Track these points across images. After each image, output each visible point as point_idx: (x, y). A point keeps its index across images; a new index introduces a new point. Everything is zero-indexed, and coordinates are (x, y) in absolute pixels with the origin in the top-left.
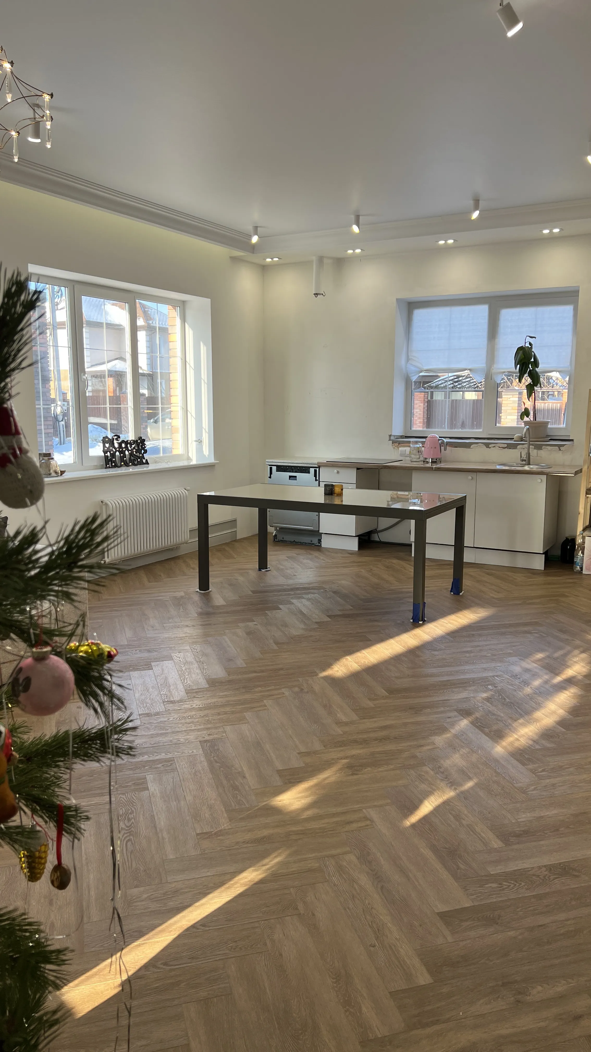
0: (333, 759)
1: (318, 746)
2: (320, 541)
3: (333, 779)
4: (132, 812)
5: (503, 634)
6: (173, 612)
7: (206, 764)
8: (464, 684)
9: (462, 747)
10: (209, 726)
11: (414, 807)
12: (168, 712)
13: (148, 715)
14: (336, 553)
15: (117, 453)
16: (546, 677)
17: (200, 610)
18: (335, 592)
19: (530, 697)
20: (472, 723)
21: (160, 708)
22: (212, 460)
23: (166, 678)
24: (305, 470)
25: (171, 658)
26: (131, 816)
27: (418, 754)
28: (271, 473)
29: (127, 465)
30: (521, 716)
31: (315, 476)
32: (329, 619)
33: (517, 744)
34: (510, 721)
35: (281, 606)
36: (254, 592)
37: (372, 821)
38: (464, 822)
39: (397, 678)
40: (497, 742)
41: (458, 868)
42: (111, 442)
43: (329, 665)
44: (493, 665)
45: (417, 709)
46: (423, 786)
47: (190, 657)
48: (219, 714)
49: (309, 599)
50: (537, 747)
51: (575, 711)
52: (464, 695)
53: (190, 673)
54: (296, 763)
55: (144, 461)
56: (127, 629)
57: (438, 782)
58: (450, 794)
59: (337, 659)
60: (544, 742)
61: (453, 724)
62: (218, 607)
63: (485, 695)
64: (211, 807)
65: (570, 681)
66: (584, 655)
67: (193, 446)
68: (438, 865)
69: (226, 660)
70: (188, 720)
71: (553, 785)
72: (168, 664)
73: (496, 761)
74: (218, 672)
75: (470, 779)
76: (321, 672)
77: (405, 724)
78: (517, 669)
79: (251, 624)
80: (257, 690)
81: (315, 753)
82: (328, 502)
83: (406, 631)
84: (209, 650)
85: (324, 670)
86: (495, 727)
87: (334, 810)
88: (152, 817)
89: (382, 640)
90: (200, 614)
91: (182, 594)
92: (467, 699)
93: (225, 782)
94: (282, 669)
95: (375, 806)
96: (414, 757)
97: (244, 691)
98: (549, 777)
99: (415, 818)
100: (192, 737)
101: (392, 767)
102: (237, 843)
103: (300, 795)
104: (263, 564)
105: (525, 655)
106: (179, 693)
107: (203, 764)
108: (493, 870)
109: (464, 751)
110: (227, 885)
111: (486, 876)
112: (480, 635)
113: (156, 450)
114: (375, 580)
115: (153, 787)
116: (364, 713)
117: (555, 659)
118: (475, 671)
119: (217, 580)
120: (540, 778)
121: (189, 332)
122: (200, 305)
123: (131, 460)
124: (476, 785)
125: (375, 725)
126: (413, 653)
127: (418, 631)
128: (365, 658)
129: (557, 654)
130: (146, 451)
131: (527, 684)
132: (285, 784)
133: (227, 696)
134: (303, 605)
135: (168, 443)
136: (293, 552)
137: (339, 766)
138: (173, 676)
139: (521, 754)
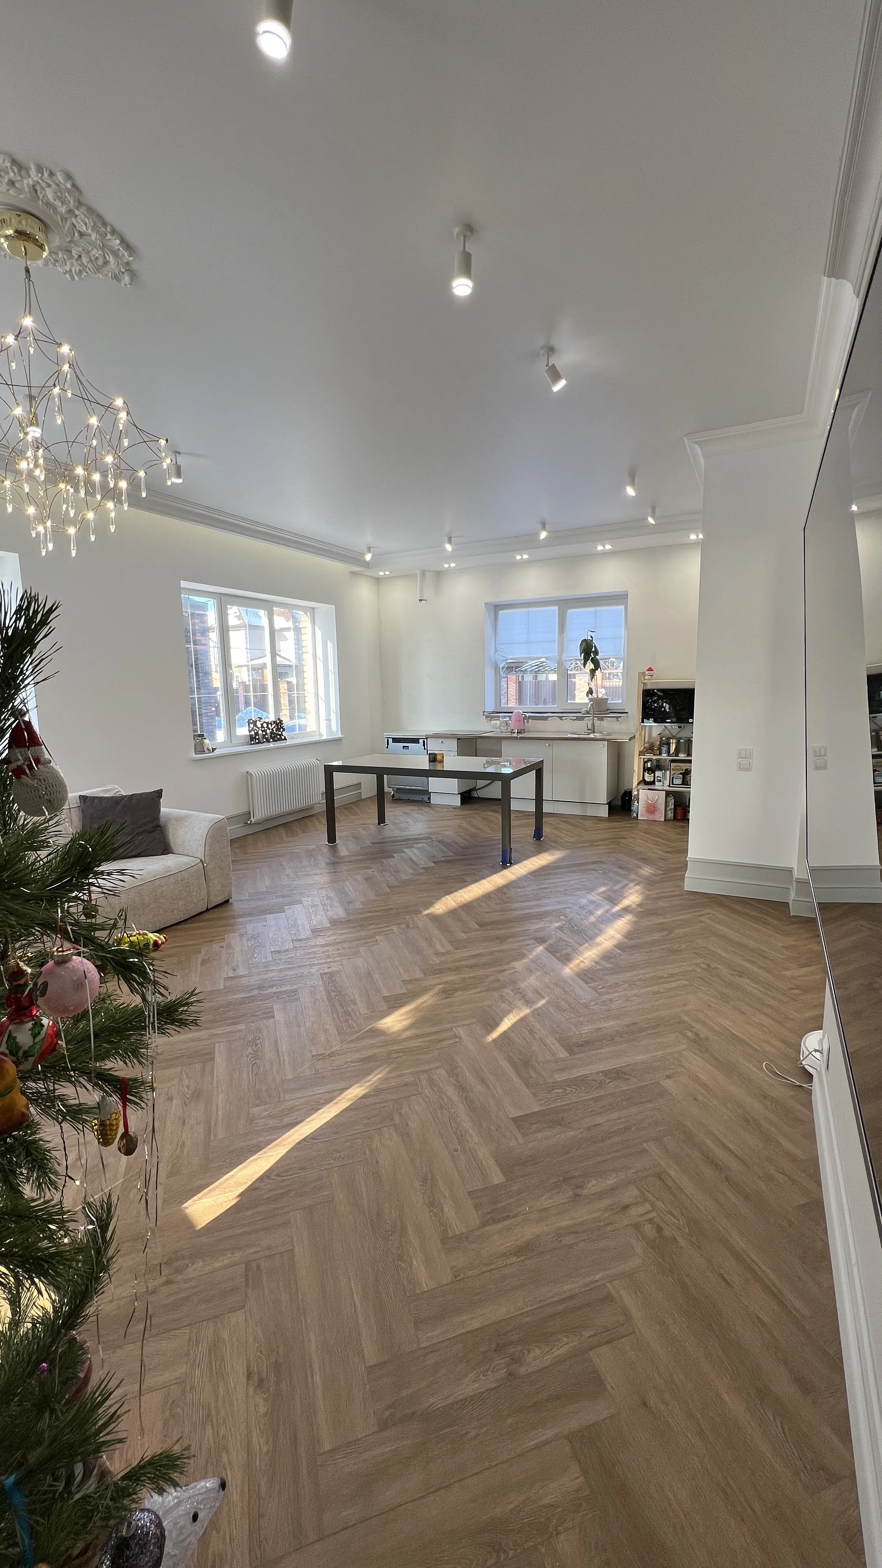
0: (430, 985)
1: (419, 975)
2: (429, 799)
3: (429, 1002)
4: (259, 1038)
5: (575, 872)
6: (305, 863)
7: (324, 993)
8: (541, 916)
9: (538, 970)
10: (329, 960)
11: (497, 1024)
12: (295, 948)
13: (279, 952)
14: (443, 808)
15: (260, 732)
16: (607, 907)
17: (327, 860)
18: (439, 841)
19: (594, 925)
20: (546, 949)
21: (289, 945)
22: (340, 735)
23: (296, 920)
24: (415, 741)
25: (300, 902)
26: (258, 1042)
27: (501, 978)
28: (388, 744)
29: (268, 741)
30: (587, 941)
31: (424, 745)
32: (433, 865)
33: (582, 965)
34: (577, 946)
35: (394, 855)
36: (373, 843)
37: (461, 1038)
38: (537, 1036)
39: (487, 913)
40: (566, 964)
41: (531, 1077)
42: (255, 723)
43: (431, 904)
44: (565, 898)
45: (502, 939)
46: (504, 1006)
47: (317, 901)
48: (338, 950)
49: (418, 848)
50: (599, 967)
51: (629, 935)
52: (540, 925)
53: (316, 915)
54: (400, 990)
55: (283, 738)
56: (266, 879)
57: (517, 1001)
58: (527, 1011)
59: (438, 898)
60: (604, 963)
61: (531, 951)
62: (342, 857)
63: (557, 925)
64: (326, 1031)
65: (626, 910)
66: (638, 887)
67: (323, 724)
68: (513, 1076)
69: (346, 902)
70: (312, 956)
71: (611, 1000)
72: (298, 907)
73: (565, 981)
74: (339, 912)
75: (543, 997)
76: (425, 910)
77: (492, 953)
78: (584, 901)
79: (369, 871)
80: (370, 927)
81: (417, 980)
82: (432, 768)
83: (496, 872)
84: (332, 894)
85: (427, 908)
86: (565, 952)
87: (429, 1030)
88: (276, 1042)
89: (476, 881)
90: (328, 864)
91: (314, 847)
92: (542, 929)
93: (339, 1009)
94: (392, 909)
95: (463, 1025)
96: (498, 980)
97: (360, 928)
98: (607, 993)
99: (495, 1034)
100: (314, 970)
101: (479, 990)
102: (346, 1063)
103: (401, 1018)
104: (381, 819)
105: (590, 890)
106: (305, 933)
107: (321, 994)
108: (559, 1077)
109: (540, 973)
110: (335, 1101)
111: (553, 1083)
112: (555, 874)
113: (293, 728)
114: (473, 830)
115: (279, 1016)
116: (458, 945)
117: (615, 891)
118: (550, 904)
119: (344, 834)
120: (600, 994)
121: (318, 633)
122: (326, 610)
123: (271, 737)
124: (548, 1002)
125: (467, 954)
126: (501, 891)
127: (505, 872)
128: (462, 896)
129: (617, 887)
130: (284, 730)
131: (591, 913)
132: (389, 1008)
133: (345, 934)
134: (413, 853)
135: (302, 722)
136: (407, 808)
137: (435, 991)
138: (302, 919)
139: (585, 974)
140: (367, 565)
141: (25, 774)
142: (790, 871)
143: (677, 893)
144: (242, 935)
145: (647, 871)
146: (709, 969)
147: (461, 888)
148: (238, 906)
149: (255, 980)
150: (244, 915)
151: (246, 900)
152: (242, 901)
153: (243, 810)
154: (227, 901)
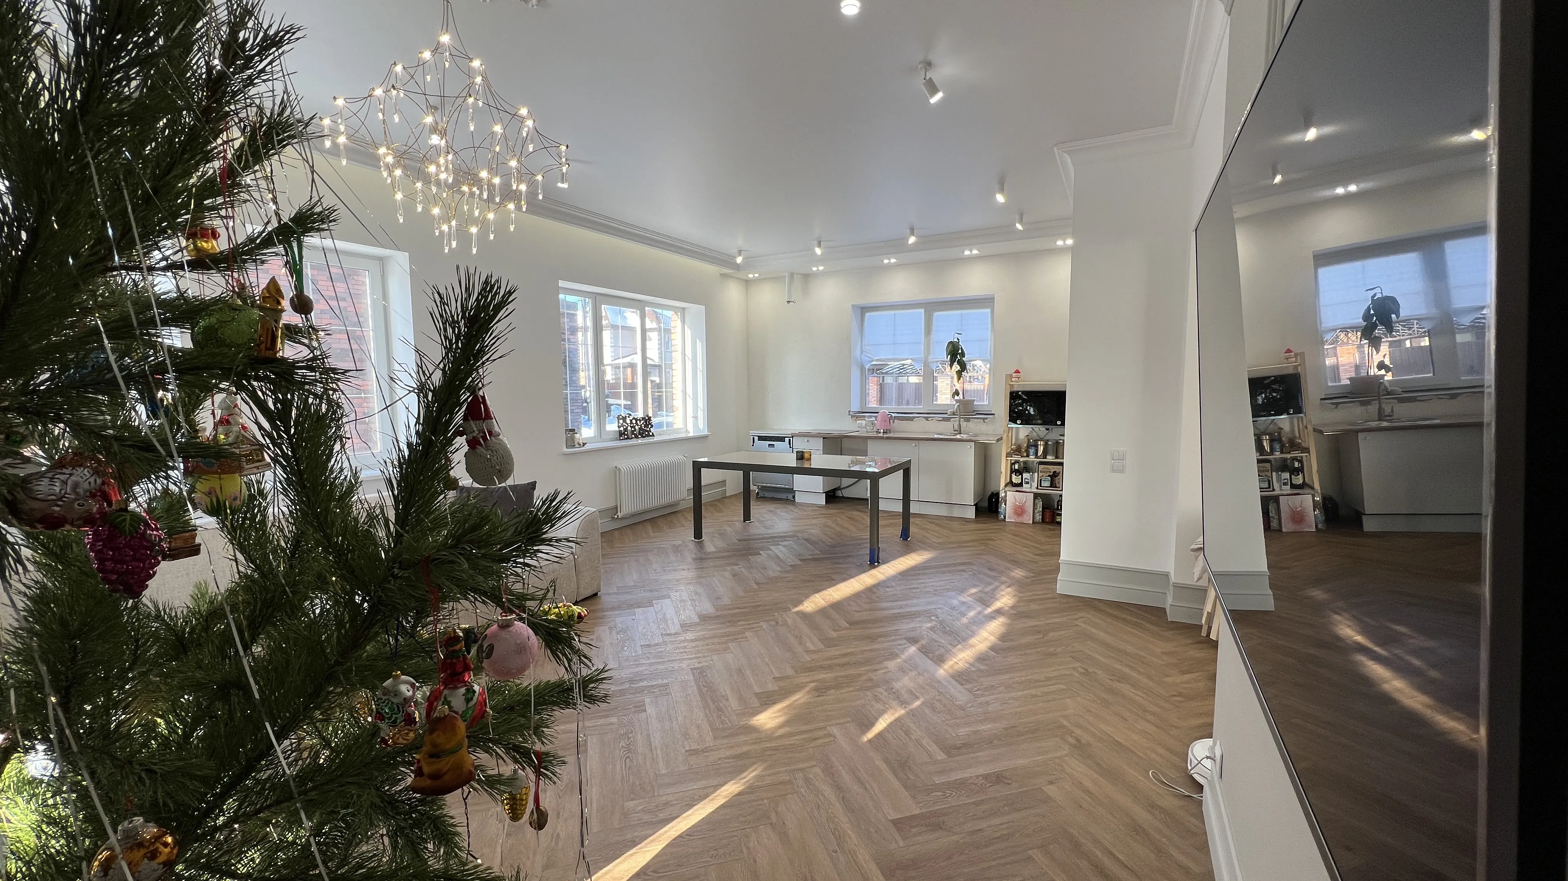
0: (802, 683)
1: (790, 672)
2: (794, 497)
3: (802, 701)
4: (632, 732)
5: (944, 572)
6: (672, 558)
7: (695, 688)
8: (911, 616)
9: (911, 670)
10: (699, 655)
11: (871, 724)
12: (665, 643)
13: (649, 646)
14: (807, 507)
15: (629, 428)
16: (979, 609)
17: (694, 556)
18: (806, 540)
19: (967, 627)
20: (919, 649)
21: (658, 640)
22: (706, 433)
23: (664, 614)
24: (781, 439)
25: (669, 597)
26: (630, 735)
27: (874, 677)
28: (754, 442)
29: (636, 437)
30: (959, 643)
31: (789, 444)
32: (800, 562)
33: (956, 667)
34: (950, 647)
35: (761, 552)
36: (739, 540)
37: (835, 737)
38: (913, 737)
39: (856, 611)
40: (940, 666)
41: (909, 778)
42: (624, 419)
43: (800, 602)
44: (935, 599)
45: (872, 639)
46: (879, 706)
47: (685, 596)
48: (708, 645)
49: (784, 546)
50: (973, 669)
51: (1003, 638)
52: (912, 625)
53: (684, 610)
54: (771, 687)
55: (651, 434)
56: (634, 573)
57: (891, 701)
58: (903, 712)
59: (807, 597)
60: (978, 665)
61: (903, 651)
62: (709, 553)
63: (929, 625)
65: (999, 612)
66: (1009, 590)
67: (690, 422)
68: (891, 777)
69: (715, 598)
70: (682, 651)
71: (987, 702)
72: (667, 601)
73: (939, 682)
74: (708, 608)
75: (918, 698)
76: (794, 608)
77: (863, 652)
78: (955, 602)
79: (736, 567)
80: (739, 623)
81: (787, 677)
82: (799, 466)
83: (864, 572)
84: (700, 590)
85: (796, 606)
86: (937, 653)
87: (803, 728)
88: (649, 735)
89: (844, 580)
90: (694, 559)
91: (680, 542)
92: (913, 629)
93: (711, 704)
94: (761, 605)
95: (837, 724)
96: (871, 680)
97: (729, 624)
98: (983, 695)
99: (871, 735)
100: (684, 665)
101: (851, 689)
102: (720, 759)
103: (774, 715)
104: (747, 517)
105: (962, 591)
106: (674, 628)
107: (693, 689)
108: (937, 780)
109: (913, 674)
110: (710, 798)
111: (932, 785)
112: (924, 574)
113: (660, 425)
114: (839, 529)
115: (651, 710)
116: (829, 643)
117: (986, 593)
118: (921, 604)
119: (712, 530)
120: (976, 696)
121: (688, 332)
122: (697, 310)
123: (640, 434)
124: (923, 703)
125: (838, 653)
126: (870, 591)
127: (874, 572)
128: (831, 595)
129: (987, 590)
130: (652, 426)
131: (964, 615)
132: (762, 705)
133: (715, 629)
134: (779, 550)
135: (670, 419)
136: (771, 506)
137: (808, 689)
138: (670, 612)
139: (959, 676)
140: (737, 267)
141: (481, 445)
142: (1166, 575)
143: (1050, 596)
144: (611, 628)
145: (1018, 573)
146: (1086, 673)
147: (829, 587)
148: (607, 599)
149: (625, 673)
150: (613, 609)
151: (615, 593)
152: (609, 594)
153: (611, 504)
154: (596, 594)
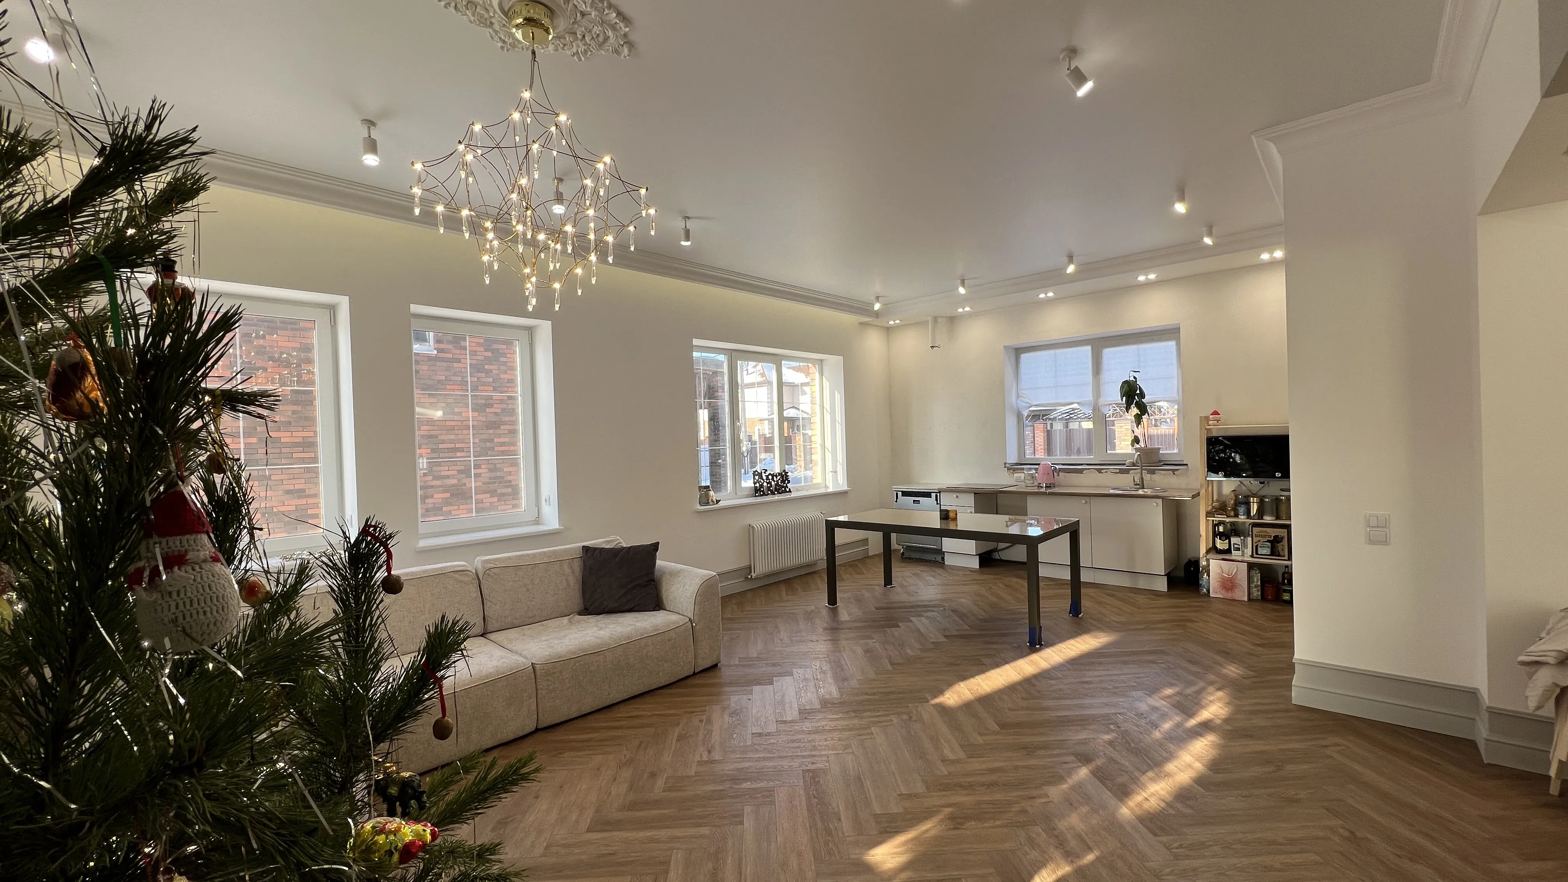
0: (935, 806)
2: (943, 559)
3: (932, 833)
4: (722, 851)
5: (1126, 663)
6: (802, 626)
7: (804, 798)
8: (1083, 722)
9: (1081, 804)
10: (813, 754)
12: (779, 733)
13: (760, 735)
14: (958, 570)
15: (765, 484)
16: (1178, 719)
17: (826, 625)
18: (953, 611)
19: (1161, 744)
20: (1093, 773)
21: (772, 728)
22: (845, 488)
23: (783, 696)
24: (927, 495)
25: (792, 674)
26: (720, 856)
27: (1029, 809)
28: (897, 498)
29: (773, 493)
30: (1151, 768)
31: (937, 500)
32: (945, 640)
33: (1146, 806)
34: (1137, 774)
35: (900, 624)
36: (877, 608)
39: (1010, 709)
40: (1121, 800)
42: (760, 475)
43: (941, 692)
44: (1115, 700)
45: (1029, 750)
46: (1034, 854)
47: (809, 675)
48: (826, 740)
49: (928, 618)
50: (1172, 812)
51: (1215, 766)
52: (1083, 735)
53: (806, 692)
54: (895, 808)
55: (788, 490)
56: (759, 642)
57: (1052, 849)
58: (1066, 869)
59: (950, 685)
60: (1179, 805)
61: (1069, 773)
62: (842, 622)
63: (1107, 737)
64: (800, 855)
65: (1206, 727)
66: (1220, 694)
67: (829, 476)
69: (841, 678)
70: (795, 745)
71: (1195, 870)
72: (788, 680)
73: (1121, 826)
74: (832, 691)
75: (1090, 849)
76: (932, 699)
77: (1016, 768)
78: (1143, 707)
79: (870, 641)
80: (865, 714)
81: (916, 796)
82: (944, 527)
83: (1022, 656)
84: (827, 667)
85: (935, 697)
86: (1120, 780)
88: (740, 859)
89: (997, 665)
90: (825, 629)
91: (813, 608)
92: (1084, 742)
93: (819, 824)
94: (893, 693)
96: (1024, 811)
97: (854, 715)
98: (1188, 857)
100: (796, 763)
101: (998, 823)
103: (896, 850)
104: (888, 581)
105: (1153, 691)
106: (792, 714)
107: (801, 800)
109: (1084, 809)
112: (1101, 663)
113: (798, 480)
114: (994, 599)
115: (749, 823)
116: (973, 751)
117: (1187, 696)
118: (1096, 706)
119: (845, 595)
120: (1176, 857)
121: (826, 384)
122: (834, 362)
123: (776, 490)
124: (1098, 859)
125: (984, 766)
126: (1029, 683)
127: (1035, 657)
128: (979, 685)
129: (1189, 691)
130: (789, 482)
131: (1156, 726)
132: (881, 833)
133: (836, 719)
134: (921, 623)
135: (809, 473)
136: (917, 569)
137: (940, 816)
138: (790, 694)
139: (1151, 820)
140: (877, 314)
142: (1472, 694)
143: (1282, 706)
144: (724, 709)
145: (1232, 670)
146: (1353, 838)
147: (978, 674)
148: (726, 672)
149: (729, 768)
150: (731, 684)
151: (736, 665)
152: (730, 666)
153: (745, 563)
154: (715, 666)
